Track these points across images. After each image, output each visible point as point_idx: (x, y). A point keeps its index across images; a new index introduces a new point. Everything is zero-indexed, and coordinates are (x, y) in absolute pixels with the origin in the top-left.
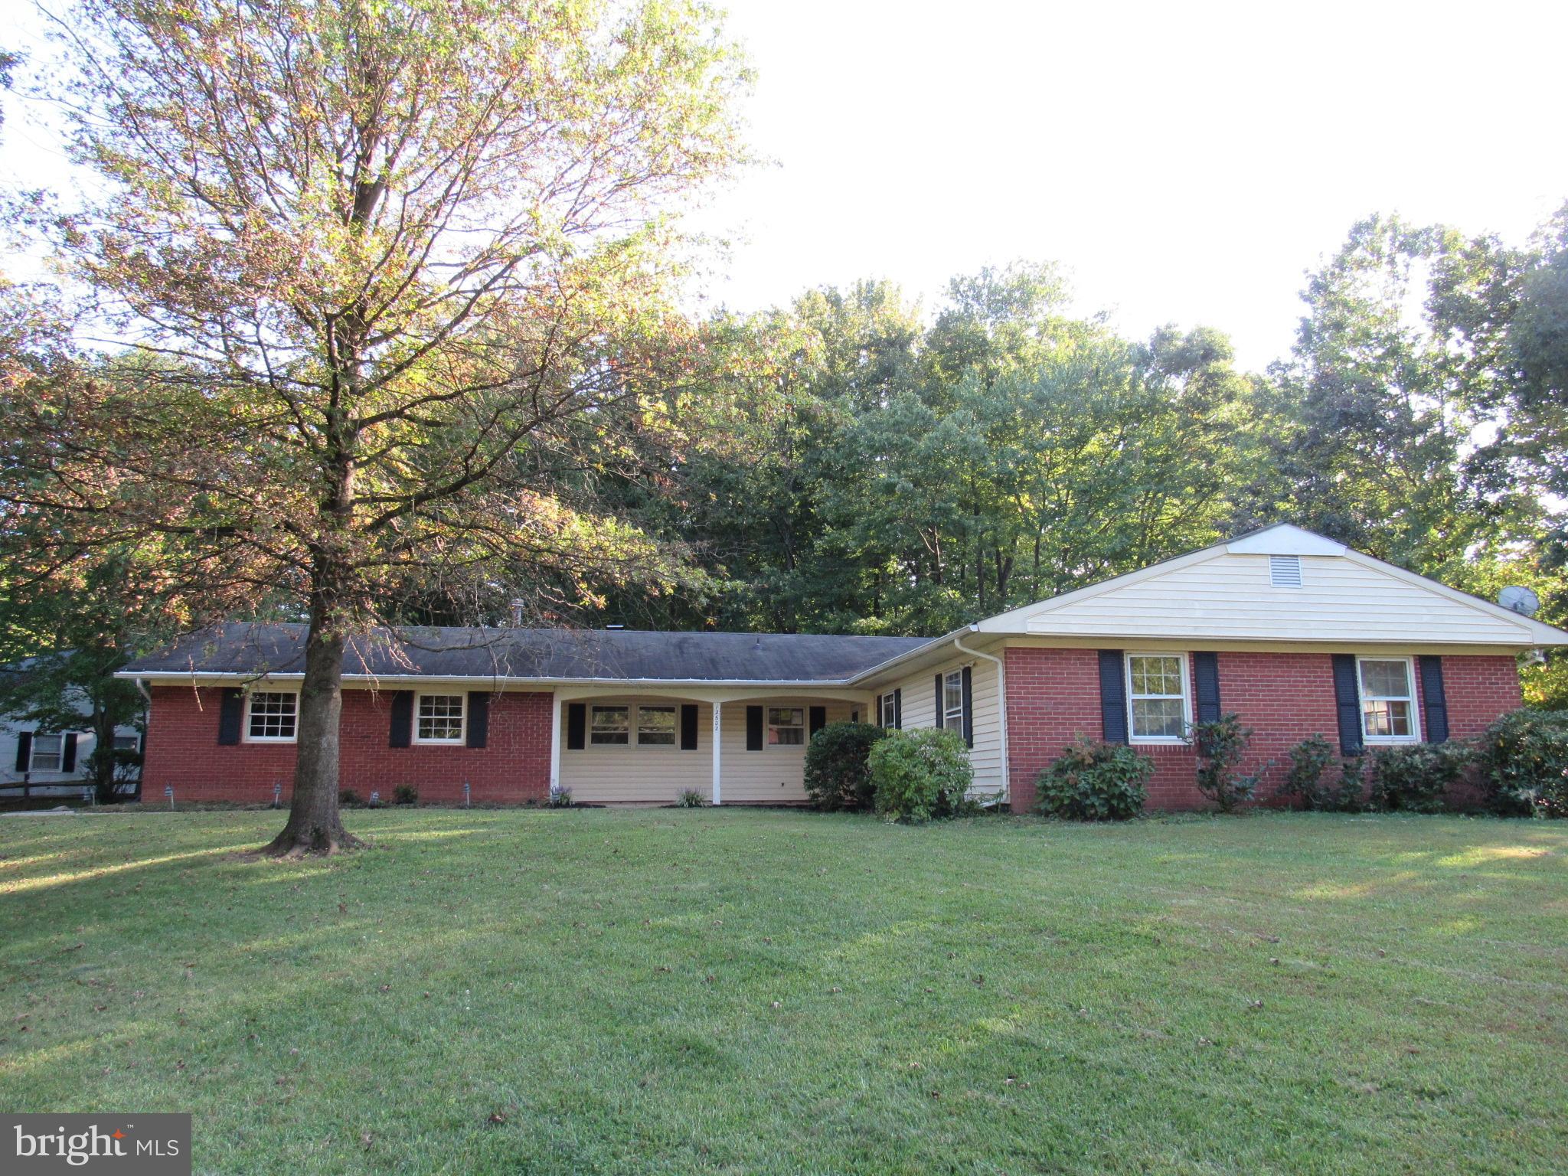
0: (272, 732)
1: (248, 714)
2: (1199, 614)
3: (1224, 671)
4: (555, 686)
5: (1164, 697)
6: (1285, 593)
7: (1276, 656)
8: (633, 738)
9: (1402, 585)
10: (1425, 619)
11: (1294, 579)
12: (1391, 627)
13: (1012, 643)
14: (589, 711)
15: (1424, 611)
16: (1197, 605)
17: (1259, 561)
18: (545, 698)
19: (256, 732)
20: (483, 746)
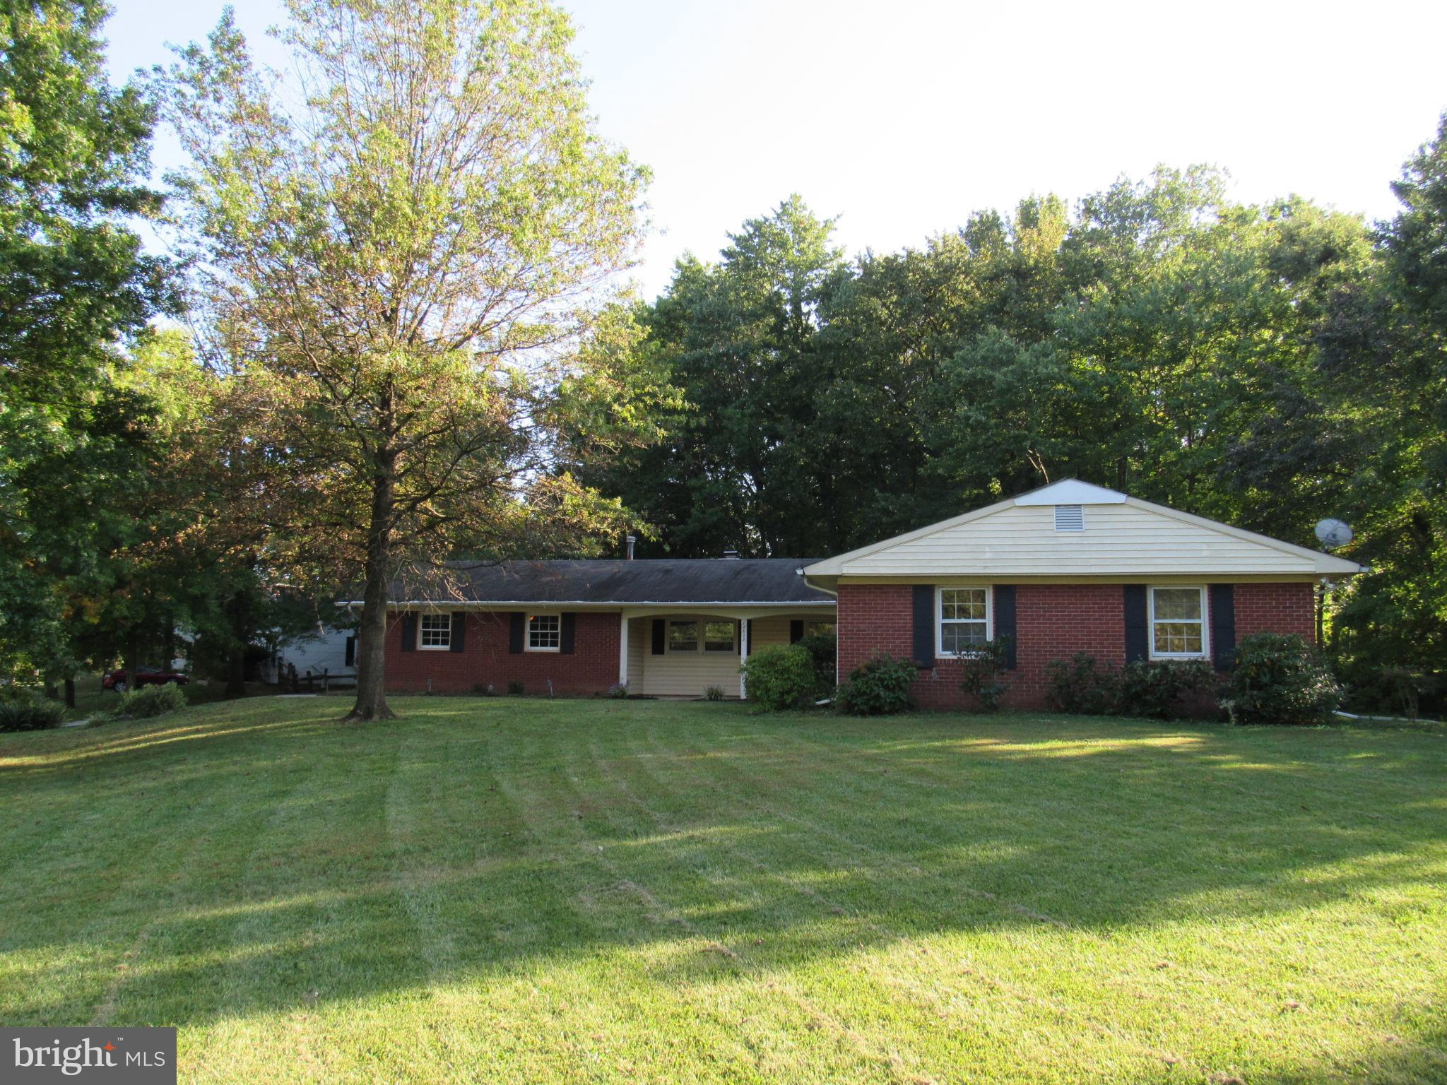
0: (436, 642)
1: (420, 629)
2: (988, 556)
3: (1021, 601)
4: (622, 608)
5: (971, 621)
6: (1069, 536)
7: (1070, 587)
8: (701, 647)
9: (1181, 525)
10: (1205, 554)
11: (1078, 525)
12: (1170, 561)
13: (840, 582)
14: (667, 624)
15: (1205, 547)
16: (987, 549)
17: (1046, 511)
18: (613, 617)
19: (426, 642)
20: (572, 652)
